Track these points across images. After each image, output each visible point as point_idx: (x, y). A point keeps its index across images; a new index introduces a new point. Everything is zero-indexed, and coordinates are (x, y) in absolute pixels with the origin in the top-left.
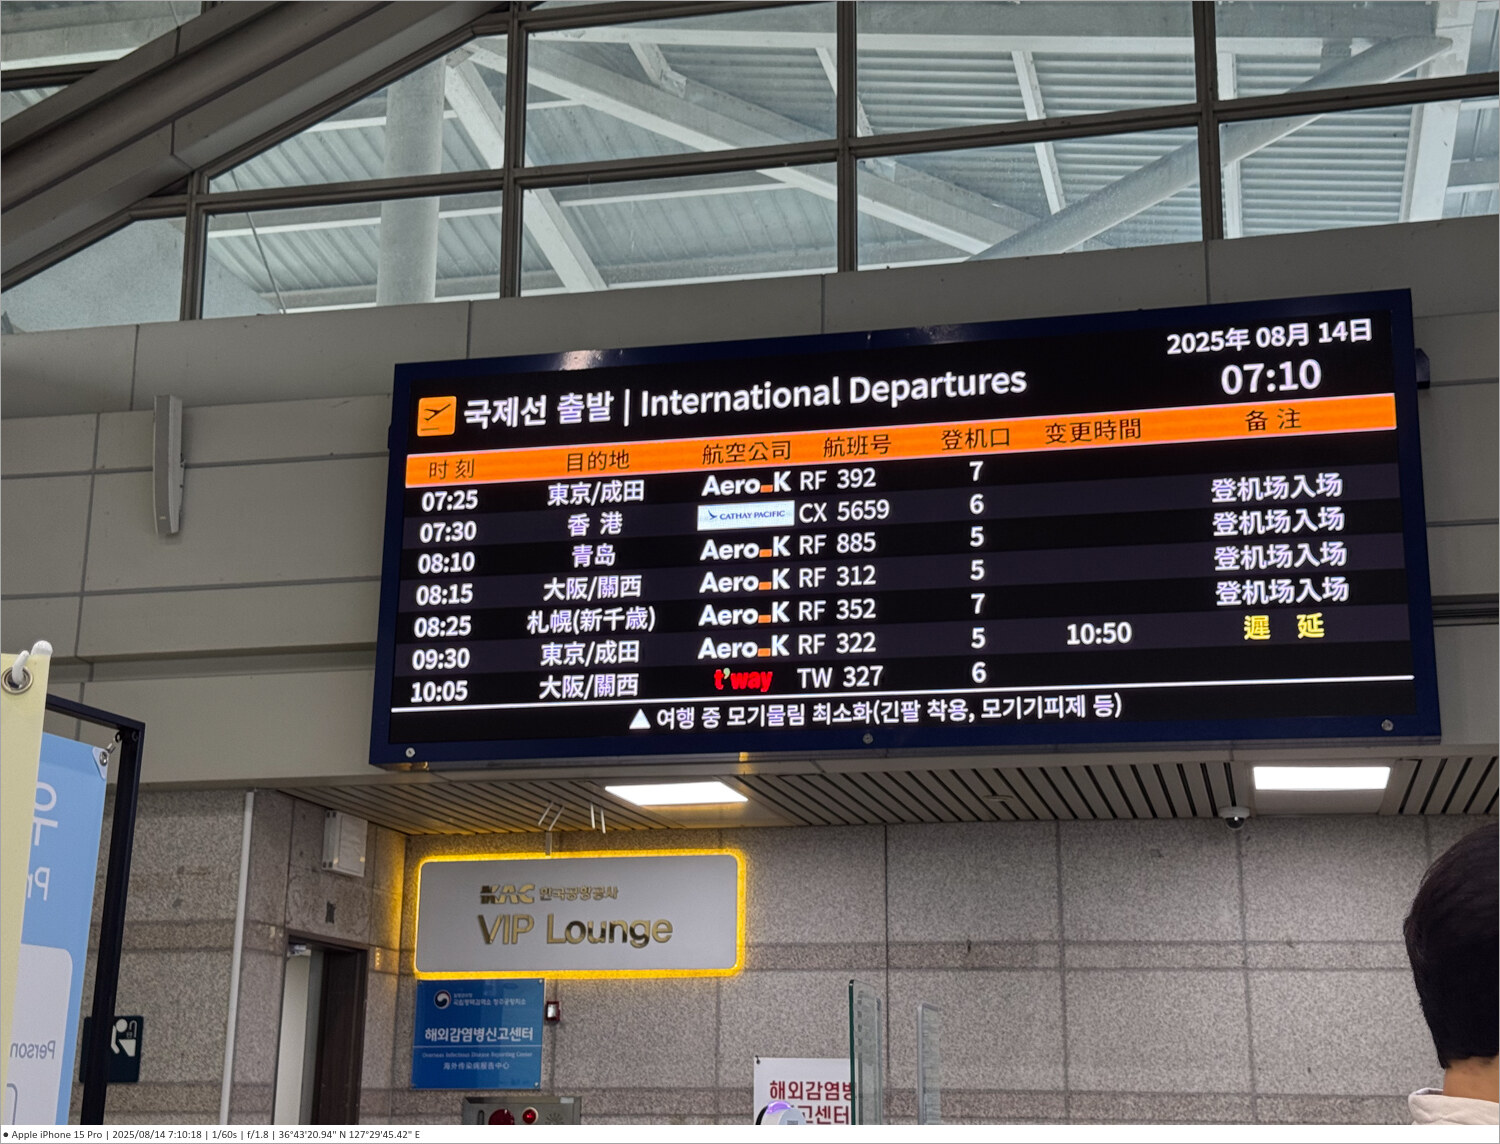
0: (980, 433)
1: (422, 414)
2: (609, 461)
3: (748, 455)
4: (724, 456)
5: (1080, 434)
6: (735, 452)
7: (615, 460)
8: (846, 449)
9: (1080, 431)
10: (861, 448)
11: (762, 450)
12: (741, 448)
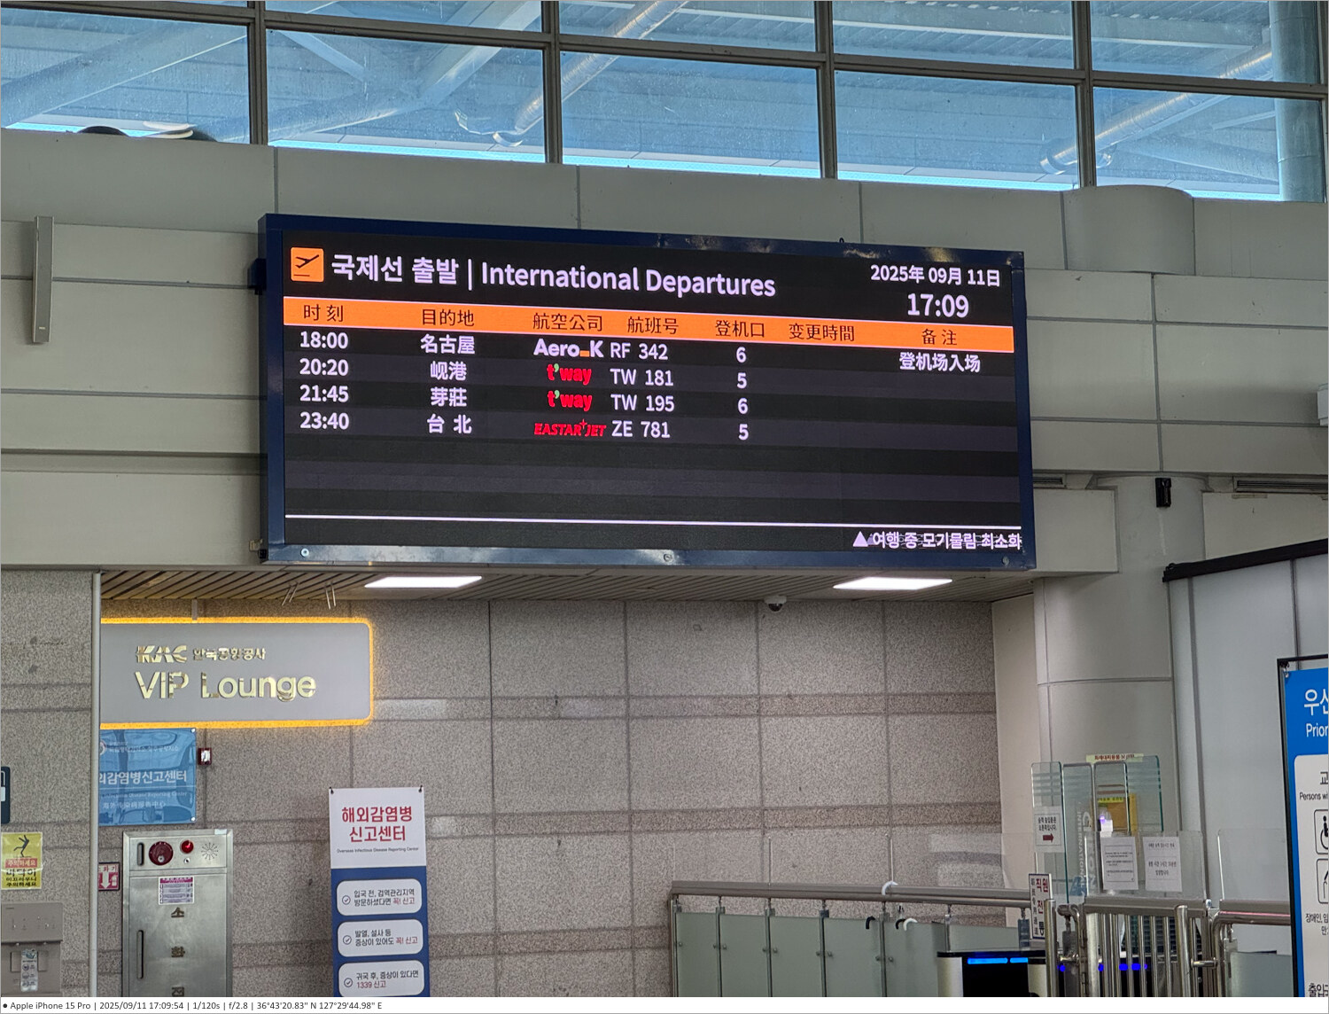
0: (743, 324)
1: (294, 262)
2: (458, 319)
3: (569, 325)
4: (550, 324)
5: (813, 334)
6: (558, 321)
7: (463, 319)
8: (644, 327)
9: (813, 332)
10: (656, 327)
11: (580, 322)
12: (563, 318)
